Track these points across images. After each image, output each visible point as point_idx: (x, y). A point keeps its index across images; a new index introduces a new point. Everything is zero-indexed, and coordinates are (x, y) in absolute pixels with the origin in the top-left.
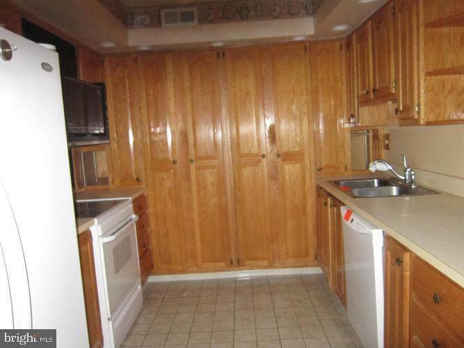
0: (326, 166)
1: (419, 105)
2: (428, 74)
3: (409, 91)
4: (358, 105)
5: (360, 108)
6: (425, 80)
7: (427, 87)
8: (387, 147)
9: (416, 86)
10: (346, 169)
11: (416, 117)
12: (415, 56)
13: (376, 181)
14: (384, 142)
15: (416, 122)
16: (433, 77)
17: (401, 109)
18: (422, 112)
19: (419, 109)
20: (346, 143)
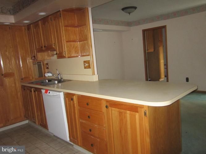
0: (24, 78)
1: (65, 52)
2: (67, 42)
3: (61, 47)
4: (36, 52)
5: (37, 54)
6: (66, 43)
7: (67, 46)
8: (48, 68)
9: (63, 45)
10: (33, 78)
11: (64, 55)
12: (62, 35)
13: (47, 80)
14: (46, 66)
15: (64, 57)
16: (68, 43)
17: (58, 53)
18: (66, 54)
19: (65, 53)
20: (31, 68)
